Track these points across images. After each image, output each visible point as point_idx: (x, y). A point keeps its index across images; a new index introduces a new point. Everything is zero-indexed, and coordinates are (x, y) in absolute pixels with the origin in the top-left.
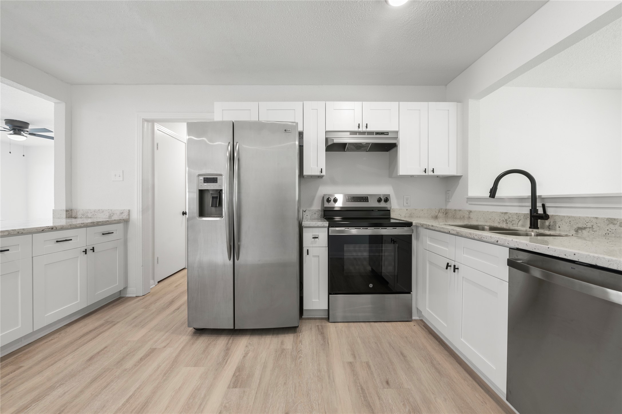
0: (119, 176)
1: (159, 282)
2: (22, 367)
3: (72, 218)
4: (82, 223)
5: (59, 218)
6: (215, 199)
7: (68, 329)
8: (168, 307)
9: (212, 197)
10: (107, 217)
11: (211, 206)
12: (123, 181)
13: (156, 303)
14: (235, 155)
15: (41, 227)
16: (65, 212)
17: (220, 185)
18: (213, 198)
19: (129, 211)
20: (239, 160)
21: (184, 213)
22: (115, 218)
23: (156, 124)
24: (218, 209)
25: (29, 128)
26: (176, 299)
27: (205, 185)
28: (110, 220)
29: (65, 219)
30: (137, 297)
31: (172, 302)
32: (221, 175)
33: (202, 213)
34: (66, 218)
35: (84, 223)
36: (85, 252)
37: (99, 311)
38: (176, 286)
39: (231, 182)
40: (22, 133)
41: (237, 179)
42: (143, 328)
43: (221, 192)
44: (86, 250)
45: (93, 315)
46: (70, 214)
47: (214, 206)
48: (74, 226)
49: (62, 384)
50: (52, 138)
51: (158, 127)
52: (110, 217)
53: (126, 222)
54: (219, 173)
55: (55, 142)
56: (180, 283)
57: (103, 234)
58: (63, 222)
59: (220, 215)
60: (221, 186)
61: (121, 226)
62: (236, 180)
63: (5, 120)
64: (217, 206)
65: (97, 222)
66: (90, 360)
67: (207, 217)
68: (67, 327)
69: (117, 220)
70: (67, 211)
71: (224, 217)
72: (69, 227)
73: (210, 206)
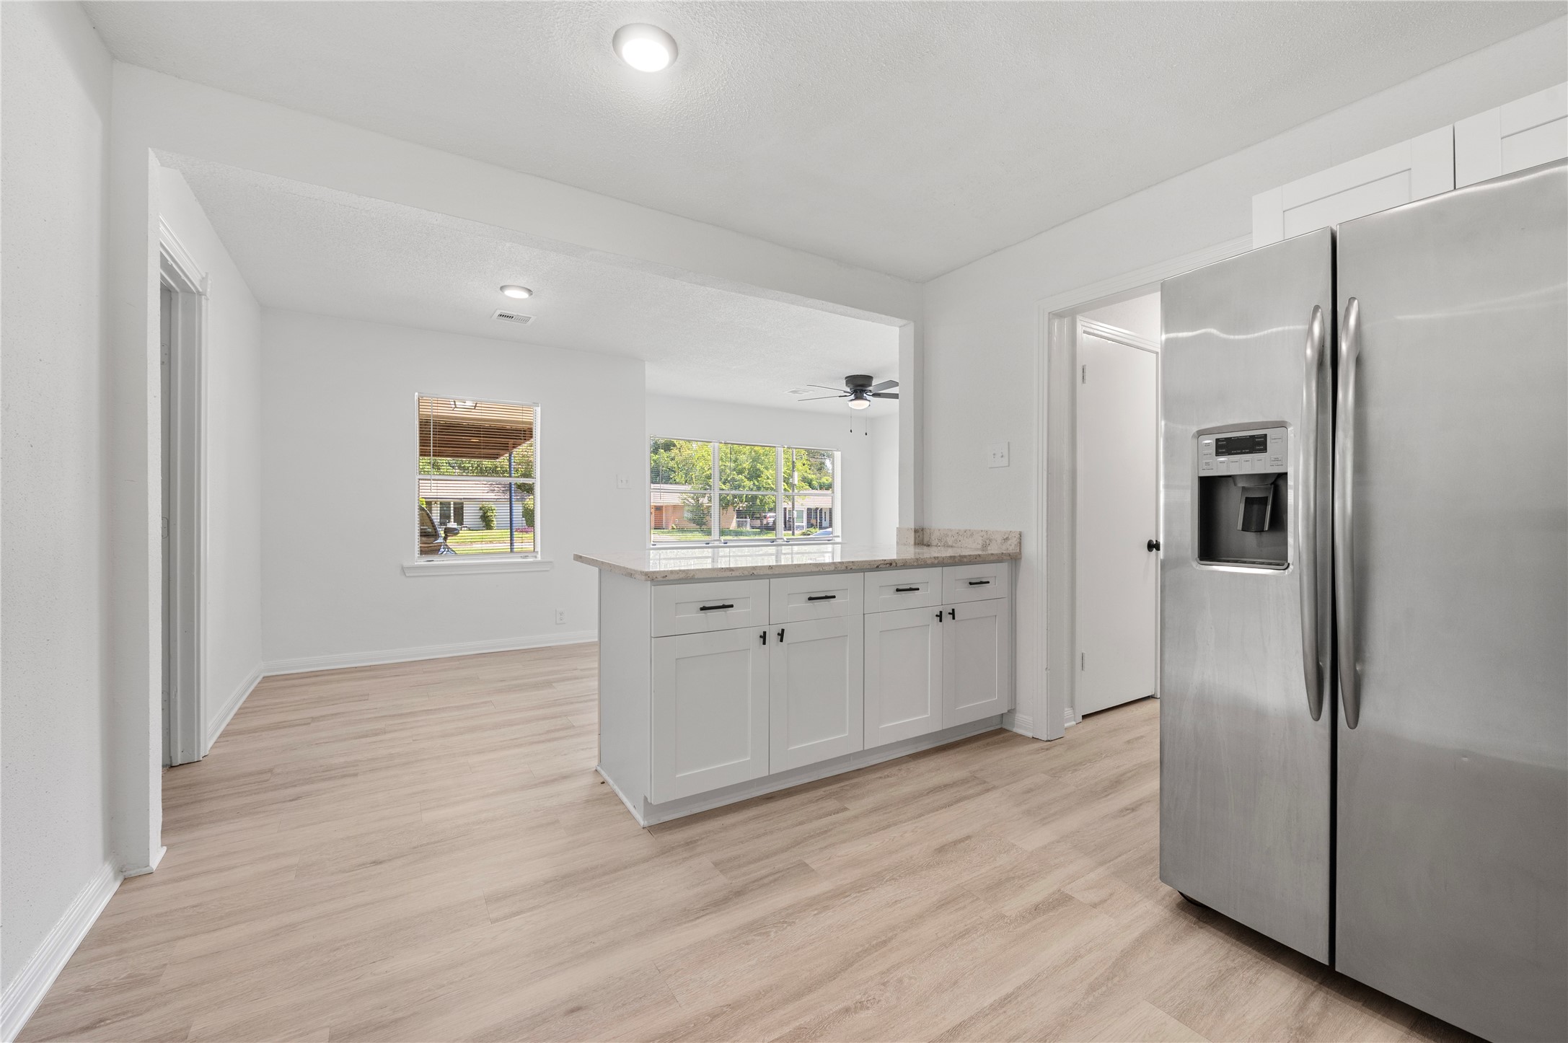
0: (1002, 456)
1: (1084, 717)
2: (846, 809)
3: (923, 544)
4: (935, 558)
5: (905, 545)
6: (1256, 507)
7: (912, 765)
8: (1106, 793)
9: (1247, 499)
10: (980, 546)
11: (1243, 530)
12: (1009, 466)
13: (1076, 770)
14: (1344, 347)
15: (875, 561)
16: (913, 533)
17: (1277, 459)
18: (1249, 502)
19: (1020, 535)
20: (1359, 362)
21: (1153, 546)
22: (994, 549)
23: (1079, 318)
24: (1267, 538)
25: (873, 385)
26: (1129, 778)
27: (1221, 462)
28: (984, 553)
29: (913, 547)
30: (1035, 739)
31: (1116, 783)
32: (1282, 425)
33: (1210, 549)
34: (915, 544)
35: (938, 557)
36: (940, 616)
37: (961, 746)
38: (1129, 742)
39: (1324, 444)
40: (865, 395)
41: (1351, 433)
42: (1044, 825)
43: (1281, 482)
44: (941, 612)
45: (951, 752)
46: (921, 537)
47: (1254, 528)
48: (923, 563)
49: (893, 879)
50: (895, 396)
51: (1085, 324)
52: (985, 547)
53: (1013, 559)
54: (1273, 417)
55: (900, 404)
56: (1139, 735)
57: (971, 584)
58: (910, 553)
59: (1280, 560)
60: (1279, 463)
61: (1004, 568)
62: (1346, 437)
63: (846, 378)
64: (1266, 528)
65: (960, 556)
66: (939, 852)
67: (1228, 561)
68: (910, 761)
69: (997, 555)
70: (916, 531)
71: (1291, 567)
72: (915, 564)
73: (1240, 526)
